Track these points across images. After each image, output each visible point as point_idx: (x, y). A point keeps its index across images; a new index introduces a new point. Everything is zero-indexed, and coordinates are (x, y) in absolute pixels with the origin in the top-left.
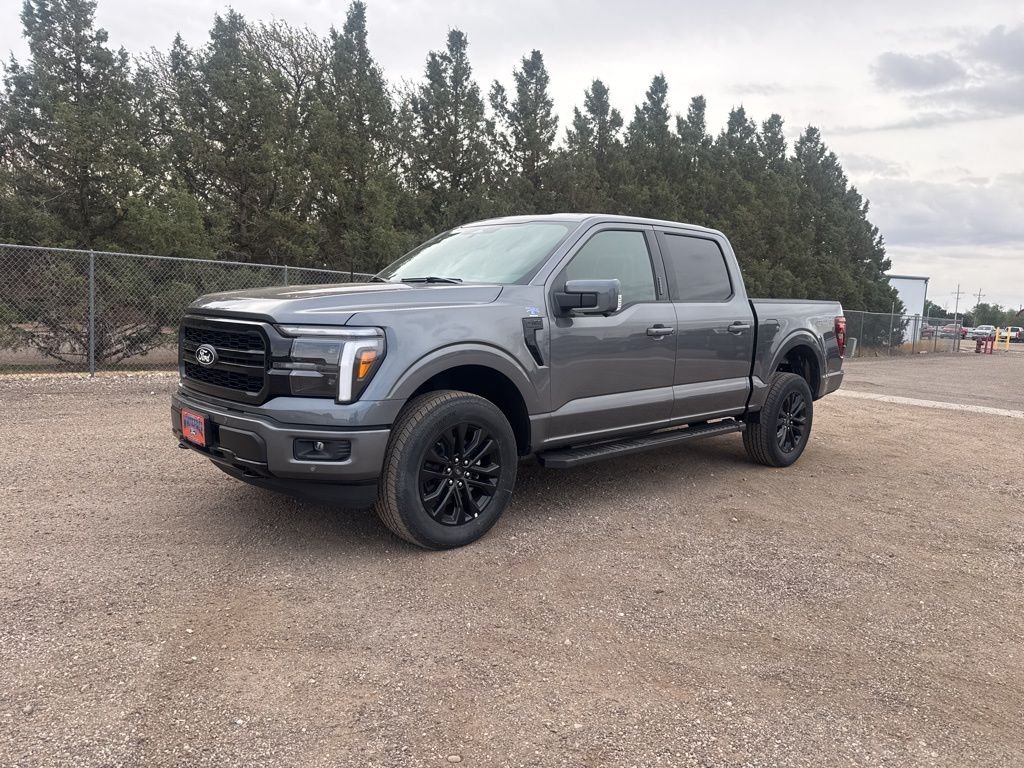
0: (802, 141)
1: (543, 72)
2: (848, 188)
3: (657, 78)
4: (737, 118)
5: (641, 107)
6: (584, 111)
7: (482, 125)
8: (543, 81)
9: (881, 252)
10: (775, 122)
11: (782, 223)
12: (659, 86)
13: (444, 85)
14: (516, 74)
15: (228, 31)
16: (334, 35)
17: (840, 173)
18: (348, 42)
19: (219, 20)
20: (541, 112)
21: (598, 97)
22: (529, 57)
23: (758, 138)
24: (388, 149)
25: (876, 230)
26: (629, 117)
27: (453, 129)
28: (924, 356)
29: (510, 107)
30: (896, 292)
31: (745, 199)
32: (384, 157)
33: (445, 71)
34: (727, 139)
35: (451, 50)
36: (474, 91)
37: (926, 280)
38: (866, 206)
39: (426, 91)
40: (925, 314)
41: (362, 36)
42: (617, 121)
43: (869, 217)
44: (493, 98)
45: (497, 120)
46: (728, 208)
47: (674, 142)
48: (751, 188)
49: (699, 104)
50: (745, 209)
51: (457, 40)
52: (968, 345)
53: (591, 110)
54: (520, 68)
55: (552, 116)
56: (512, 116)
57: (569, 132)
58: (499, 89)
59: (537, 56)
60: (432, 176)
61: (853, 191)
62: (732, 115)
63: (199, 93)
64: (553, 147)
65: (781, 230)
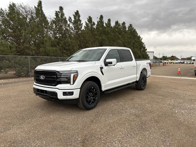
0: (129, 27)
1: (79, 15)
2: (138, 35)
3: (101, 16)
4: (117, 23)
5: (98, 21)
6: (87, 22)
7: (67, 25)
8: (79, 16)
9: (145, 47)
10: (124, 23)
11: (126, 43)
12: (102, 17)
13: (59, 17)
14: (73, 15)
15: (12, 7)
16: (35, 7)
17: (137, 33)
18: (38, 9)
19: (10, 5)
20: (79, 23)
21: (90, 19)
22: (76, 12)
23: (121, 27)
24: (48, 30)
25: (144, 43)
26: (96, 23)
27: (61, 26)
28: (154, 67)
29: (73, 21)
30: (148, 55)
31: (119, 39)
32: (47, 32)
33: (59, 15)
34: (115, 27)
35: (60, 10)
36: (65, 18)
37: (153, 52)
38: (142, 39)
39: (55, 19)
40: (154, 59)
41: (41, 7)
42: (94, 24)
43: (142, 41)
44: (69, 20)
45: (70, 24)
46: (116, 40)
47: (105, 28)
48: (120, 36)
49: (109, 20)
50: (119, 40)
51: (61, 8)
52: (161, 64)
53: (89, 22)
54: (74, 14)
55: (81, 23)
56: (73, 23)
57: (85, 26)
58: (70, 18)
59: (77, 11)
60: (58, 35)
61: (139, 36)
62: (116, 22)
63: (6, 20)
64: (82, 29)
65: (126, 44)
